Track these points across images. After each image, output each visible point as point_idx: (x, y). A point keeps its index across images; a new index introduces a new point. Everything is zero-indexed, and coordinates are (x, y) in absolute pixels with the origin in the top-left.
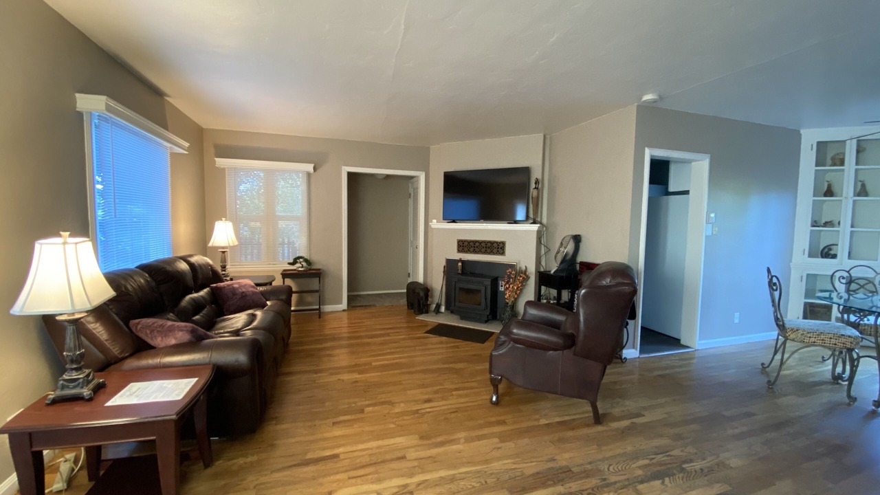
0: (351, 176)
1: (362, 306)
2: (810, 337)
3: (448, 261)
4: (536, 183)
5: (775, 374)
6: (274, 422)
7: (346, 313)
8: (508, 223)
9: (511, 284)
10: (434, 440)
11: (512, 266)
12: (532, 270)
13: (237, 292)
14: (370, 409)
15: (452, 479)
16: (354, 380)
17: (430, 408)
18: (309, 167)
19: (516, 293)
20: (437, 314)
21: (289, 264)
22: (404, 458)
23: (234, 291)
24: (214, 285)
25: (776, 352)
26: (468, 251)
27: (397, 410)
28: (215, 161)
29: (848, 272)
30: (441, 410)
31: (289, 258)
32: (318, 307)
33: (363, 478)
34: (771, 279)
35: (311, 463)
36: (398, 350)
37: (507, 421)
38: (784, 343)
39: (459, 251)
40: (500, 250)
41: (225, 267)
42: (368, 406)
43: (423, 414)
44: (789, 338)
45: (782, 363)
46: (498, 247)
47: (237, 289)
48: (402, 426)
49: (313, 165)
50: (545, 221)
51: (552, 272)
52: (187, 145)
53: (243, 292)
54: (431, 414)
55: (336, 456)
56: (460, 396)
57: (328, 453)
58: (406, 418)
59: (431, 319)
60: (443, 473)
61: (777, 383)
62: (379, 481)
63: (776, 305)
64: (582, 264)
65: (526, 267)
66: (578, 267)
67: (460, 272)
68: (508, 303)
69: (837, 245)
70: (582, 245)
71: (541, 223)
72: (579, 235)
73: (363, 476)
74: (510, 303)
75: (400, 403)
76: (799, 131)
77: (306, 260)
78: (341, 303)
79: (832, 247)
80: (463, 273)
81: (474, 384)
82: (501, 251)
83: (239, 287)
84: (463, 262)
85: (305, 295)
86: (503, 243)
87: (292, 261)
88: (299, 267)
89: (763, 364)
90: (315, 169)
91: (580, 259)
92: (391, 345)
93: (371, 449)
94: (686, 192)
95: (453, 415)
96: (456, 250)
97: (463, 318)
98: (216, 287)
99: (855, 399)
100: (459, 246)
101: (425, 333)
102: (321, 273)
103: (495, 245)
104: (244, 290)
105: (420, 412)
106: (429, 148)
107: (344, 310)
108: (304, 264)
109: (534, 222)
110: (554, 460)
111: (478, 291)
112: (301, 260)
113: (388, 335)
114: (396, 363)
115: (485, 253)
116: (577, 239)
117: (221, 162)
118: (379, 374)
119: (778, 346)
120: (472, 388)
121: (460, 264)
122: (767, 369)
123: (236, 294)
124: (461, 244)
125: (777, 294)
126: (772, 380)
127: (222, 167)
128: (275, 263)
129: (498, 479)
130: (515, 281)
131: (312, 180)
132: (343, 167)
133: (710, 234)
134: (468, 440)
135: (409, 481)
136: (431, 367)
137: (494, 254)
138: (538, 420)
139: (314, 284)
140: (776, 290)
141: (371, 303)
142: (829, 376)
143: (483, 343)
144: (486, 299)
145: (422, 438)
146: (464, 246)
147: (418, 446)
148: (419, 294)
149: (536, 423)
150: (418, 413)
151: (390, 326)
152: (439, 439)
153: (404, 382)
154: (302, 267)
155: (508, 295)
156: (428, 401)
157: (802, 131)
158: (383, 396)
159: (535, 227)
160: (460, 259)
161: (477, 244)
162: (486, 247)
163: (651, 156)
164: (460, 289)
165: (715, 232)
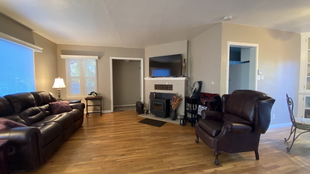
0: (114, 61)
1: (119, 111)
2: (308, 127)
3: (151, 93)
4: (184, 61)
5: (291, 144)
6: (50, 164)
7: (113, 113)
8: (173, 77)
9: (174, 102)
11: (175, 95)
12: (183, 96)
16: (96, 144)
17: (122, 159)
18: (97, 58)
19: (176, 106)
20: (147, 114)
21: (89, 95)
23: (58, 105)
24: (51, 103)
25: (291, 133)
27: (107, 160)
28: (60, 56)
31: (89, 93)
32: (100, 111)
34: (289, 99)
36: (123, 130)
37: (153, 167)
38: (295, 130)
39: (155, 89)
40: (170, 88)
41: (60, 96)
42: (95, 157)
43: (117, 162)
44: (297, 127)
45: (294, 140)
46: (170, 87)
47: (59, 104)
50: (189, 76)
51: (190, 97)
52: (42, 49)
53: (62, 106)
54: (120, 162)
58: (108, 164)
59: (144, 116)
61: (292, 148)
63: (291, 112)
64: (201, 94)
65: (181, 95)
67: (155, 97)
68: (173, 110)
70: (203, 85)
71: (187, 77)
72: (201, 81)
74: (174, 110)
75: (109, 156)
76: (300, 34)
77: (96, 93)
78: (110, 110)
80: (156, 98)
81: (147, 147)
83: (61, 104)
85: (96, 106)
86: (172, 85)
87: (90, 94)
88: (93, 96)
89: (285, 139)
90: (99, 58)
91: (202, 91)
92: (121, 128)
94: (248, 62)
95: (130, 163)
96: (154, 88)
97: (157, 116)
98: (51, 104)
100: (155, 87)
101: (138, 122)
102: (102, 98)
104: (62, 105)
106: (144, 49)
107: (112, 113)
108: (95, 95)
109: (184, 77)
111: (161, 105)
112: (94, 93)
113: (123, 123)
114: (119, 136)
115: (165, 89)
116: (200, 83)
117: (63, 56)
118: (109, 141)
119: (292, 131)
120: (145, 149)
121: (155, 94)
122: (287, 141)
123: (59, 107)
124: (156, 86)
125: (291, 106)
126: (289, 147)
127: (64, 58)
128: (84, 94)
130: (176, 101)
131: (98, 62)
132: (110, 57)
133: (260, 79)
136: (132, 138)
137: (168, 90)
138: (169, 167)
139: (98, 102)
140: (291, 104)
141: (123, 110)
143: (160, 127)
144: (164, 108)
146: (157, 87)
148: (139, 106)
149: (167, 169)
150: (115, 162)
151: (126, 119)
154: (94, 96)
155: (173, 107)
156: (123, 155)
157: (301, 34)
158: (105, 152)
160: (155, 92)
161: (162, 86)
162: (165, 87)
163: (230, 45)
164: (154, 104)
165: (262, 79)
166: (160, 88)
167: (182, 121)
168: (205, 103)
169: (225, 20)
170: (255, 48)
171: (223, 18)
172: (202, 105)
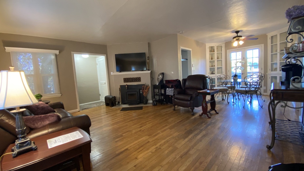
1: (86, 109)
3: (121, 86)
4: (148, 58)
8: (141, 71)
10: (153, 135)
11: (144, 85)
12: (150, 85)
13: (39, 107)
14: (124, 134)
15: (167, 141)
17: (144, 128)
18: (57, 52)
20: (119, 105)
22: (149, 142)
26: (128, 82)
27: (134, 132)
28: (5, 48)
29: (220, 76)
30: (147, 128)
33: (142, 151)
35: (120, 154)
39: (124, 82)
46: (138, 79)
48: (140, 135)
49: (59, 51)
51: (157, 84)
55: (127, 149)
56: (149, 123)
57: (123, 149)
60: (163, 141)
62: (148, 149)
64: (166, 81)
65: (148, 84)
66: (165, 82)
67: (127, 89)
68: (145, 97)
69: (215, 71)
70: (164, 75)
71: (151, 70)
73: (142, 150)
75: (132, 130)
76: (205, 44)
78: (77, 109)
79: (213, 72)
82: (139, 80)
84: (128, 85)
86: (140, 78)
90: (59, 52)
91: (165, 79)
93: (137, 143)
95: (152, 128)
96: (123, 82)
97: (131, 104)
99: (229, 102)
101: (120, 111)
103: (137, 79)
105: (141, 130)
106: (106, 46)
107: (79, 111)
109: (149, 70)
110: (186, 129)
111: (135, 94)
117: (8, 49)
120: (150, 120)
121: (126, 86)
124: (125, 79)
127: (9, 51)
129: (178, 137)
132: (72, 52)
134: (162, 132)
135: (157, 146)
137: (137, 81)
141: (89, 107)
142: (222, 100)
143: (142, 109)
144: (138, 96)
145: (149, 136)
146: (126, 80)
147: (149, 138)
152: (154, 134)
153: (128, 125)
155: (144, 94)
159: (149, 72)
160: (127, 85)
161: (131, 79)
162: (134, 80)
163: (182, 49)
164: (128, 94)
165: (194, 69)
166: (129, 81)
167: (155, 102)
168: (171, 86)
169: (180, 33)
170: (190, 51)
171: (179, 32)
172: (169, 88)
